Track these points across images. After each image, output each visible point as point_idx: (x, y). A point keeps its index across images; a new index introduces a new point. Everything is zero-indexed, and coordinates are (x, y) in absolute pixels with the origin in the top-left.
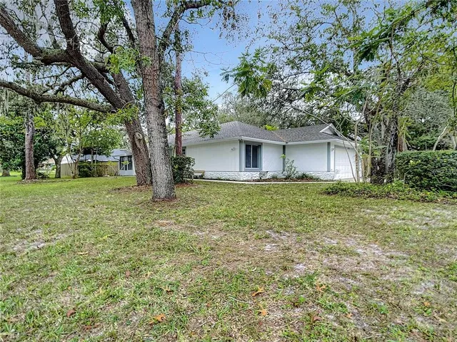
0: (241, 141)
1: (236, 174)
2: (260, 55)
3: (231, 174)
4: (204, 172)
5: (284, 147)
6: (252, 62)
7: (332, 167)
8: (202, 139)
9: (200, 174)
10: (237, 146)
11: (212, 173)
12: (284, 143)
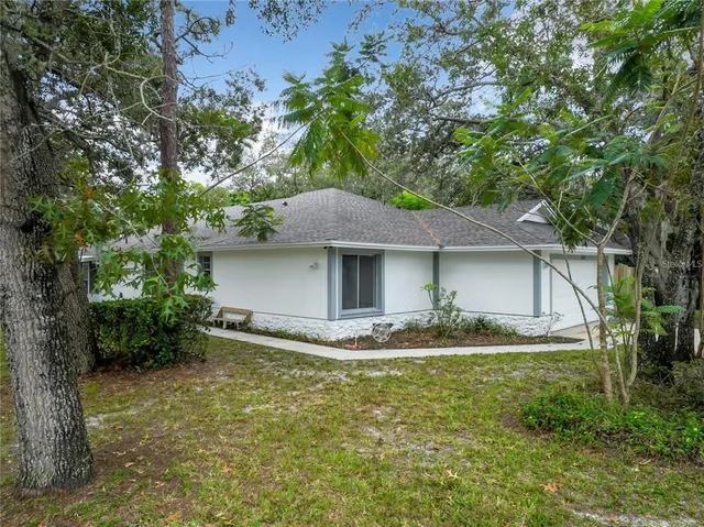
0: (331, 250)
1: (321, 324)
2: (376, 48)
3: (310, 324)
4: (249, 314)
5: (436, 255)
6: (356, 65)
7: (545, 307)
8: (243, 239)
9: (241, 318)
10: (323, 262)
11: (268, 317)
12: (436, 248)
